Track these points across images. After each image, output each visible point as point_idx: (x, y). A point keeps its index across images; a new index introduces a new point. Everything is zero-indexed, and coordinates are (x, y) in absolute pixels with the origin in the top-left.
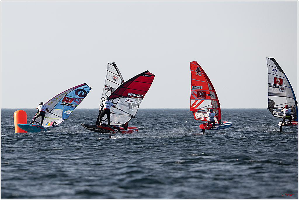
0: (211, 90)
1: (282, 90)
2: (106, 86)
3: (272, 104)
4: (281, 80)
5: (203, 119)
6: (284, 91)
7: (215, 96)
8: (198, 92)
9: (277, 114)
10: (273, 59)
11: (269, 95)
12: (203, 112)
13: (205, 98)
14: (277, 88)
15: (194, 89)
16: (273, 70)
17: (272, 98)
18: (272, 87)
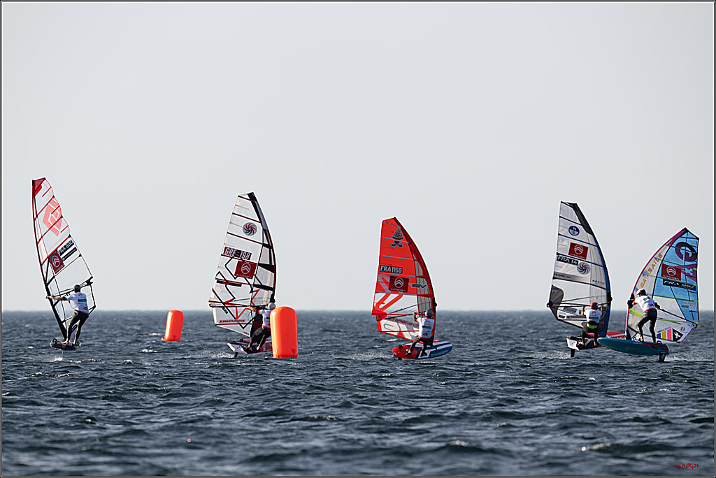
0: (419, 277)
1: (584, 269)
2: (226, 248)
3: (557, 297)
4: (586, 249)
5: (396, 334)
6: (588, 272)
7: (427, 287)
8: (393, 278)
9: (564, 317)
10: (575, 207)
11: (554, 278)
12: (397, 321)
13: (406, 292)
14: (574, 264)
15: (385, 272)
16: (571, 228)
17: (560, 284)
18: (563, 261)
